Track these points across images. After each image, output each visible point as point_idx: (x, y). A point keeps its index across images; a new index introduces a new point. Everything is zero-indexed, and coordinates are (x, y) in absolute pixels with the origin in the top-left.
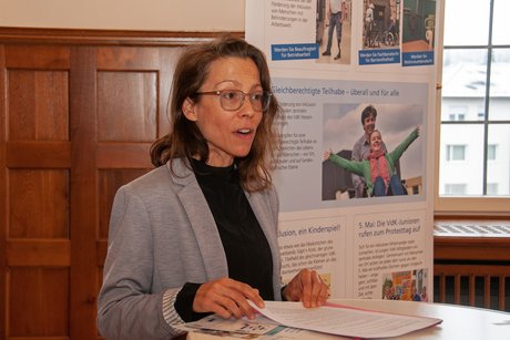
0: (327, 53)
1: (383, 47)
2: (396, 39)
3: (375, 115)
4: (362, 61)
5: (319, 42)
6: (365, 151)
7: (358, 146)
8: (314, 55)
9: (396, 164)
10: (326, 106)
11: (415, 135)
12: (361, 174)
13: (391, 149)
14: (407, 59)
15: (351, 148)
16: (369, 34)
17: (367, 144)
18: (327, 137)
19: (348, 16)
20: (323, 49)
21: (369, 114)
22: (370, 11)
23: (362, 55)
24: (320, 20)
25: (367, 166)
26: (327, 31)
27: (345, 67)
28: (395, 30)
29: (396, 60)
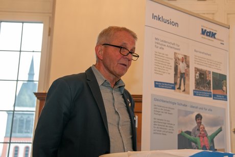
0: (179, 88)
1: (204, 90)
2: (210, 88)
3: (201, 118)
4: (195, 94)
5: (175, 83)
6: (197, 133)
7: (194, 130)
8: (173, 88)
9: (212, 141)
10: (179, 110)
11: (220, 130)
12: (196, 143)
13: (209, 134)
14: (215, 97)
15: (191, 130)
16: (198, 84)
17: (198, 130)
18: (180, 124)
19: (188, 75)
20: (177, 86)
21: (199, 117)
22: (197, 74)
23: (195, 92)
24: (176, 74)
25: (199, 140)
26: (179, 79)
27: (188, 95)
28: (209, 84)
29: (210, 96)
